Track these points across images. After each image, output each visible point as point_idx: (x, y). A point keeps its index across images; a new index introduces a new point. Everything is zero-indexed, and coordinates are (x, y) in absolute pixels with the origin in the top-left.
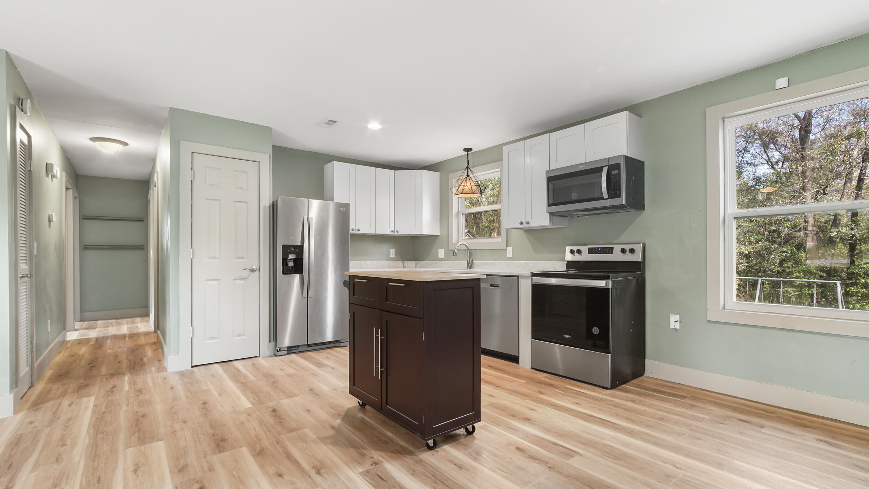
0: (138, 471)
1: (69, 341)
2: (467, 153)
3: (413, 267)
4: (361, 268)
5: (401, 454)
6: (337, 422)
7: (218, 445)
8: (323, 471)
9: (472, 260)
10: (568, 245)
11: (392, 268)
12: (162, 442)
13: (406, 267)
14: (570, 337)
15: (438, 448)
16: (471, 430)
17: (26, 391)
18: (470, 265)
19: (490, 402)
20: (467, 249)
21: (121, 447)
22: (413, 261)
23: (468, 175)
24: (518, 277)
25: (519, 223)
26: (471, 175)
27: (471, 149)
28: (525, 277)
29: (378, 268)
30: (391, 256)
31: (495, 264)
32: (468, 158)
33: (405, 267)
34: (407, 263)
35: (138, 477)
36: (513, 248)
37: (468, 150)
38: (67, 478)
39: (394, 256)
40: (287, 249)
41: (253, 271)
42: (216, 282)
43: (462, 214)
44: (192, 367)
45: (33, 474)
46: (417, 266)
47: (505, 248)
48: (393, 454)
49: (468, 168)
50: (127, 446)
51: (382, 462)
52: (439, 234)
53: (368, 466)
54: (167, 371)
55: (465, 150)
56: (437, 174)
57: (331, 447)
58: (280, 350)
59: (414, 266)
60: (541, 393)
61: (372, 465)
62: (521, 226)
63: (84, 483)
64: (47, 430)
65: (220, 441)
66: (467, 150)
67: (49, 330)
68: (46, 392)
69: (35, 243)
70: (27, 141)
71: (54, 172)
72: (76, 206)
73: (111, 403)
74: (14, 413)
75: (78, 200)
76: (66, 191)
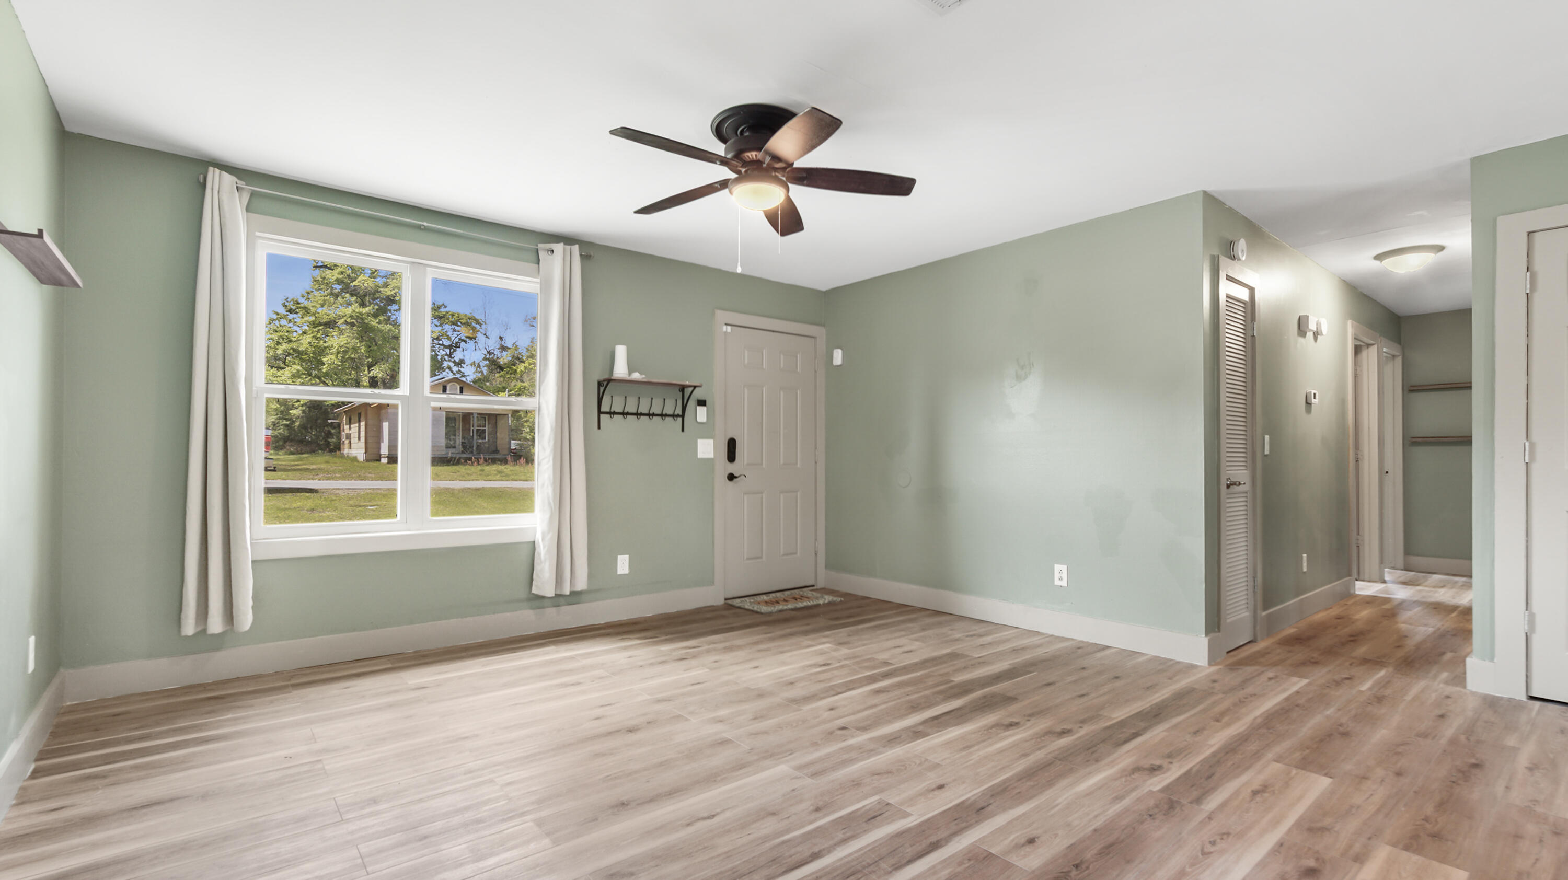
0: (1259, 795)
1: (1357, 596)
7: (1415, 837)
12: (1330, 780)
17: (1242, 643)
21: (1269, 756)
35: (1252, 800)
38: (1185, 756)
44: (1533, 698)
45: (1165, 733)
50: (1278, 760)
54: (1465, 687)
63: (1195, 769)
64: (1221, 696)
65: (1429, 835)
67: (1305, 569)
68: (1263, 654)
69: (1267, 437)
70: (1244, 294)
71: (1310, 327)
72: (1395, 371)
73: (1319, 699)
74: (1210, 664)
75: (1399, 361)
76: (1357, 350)
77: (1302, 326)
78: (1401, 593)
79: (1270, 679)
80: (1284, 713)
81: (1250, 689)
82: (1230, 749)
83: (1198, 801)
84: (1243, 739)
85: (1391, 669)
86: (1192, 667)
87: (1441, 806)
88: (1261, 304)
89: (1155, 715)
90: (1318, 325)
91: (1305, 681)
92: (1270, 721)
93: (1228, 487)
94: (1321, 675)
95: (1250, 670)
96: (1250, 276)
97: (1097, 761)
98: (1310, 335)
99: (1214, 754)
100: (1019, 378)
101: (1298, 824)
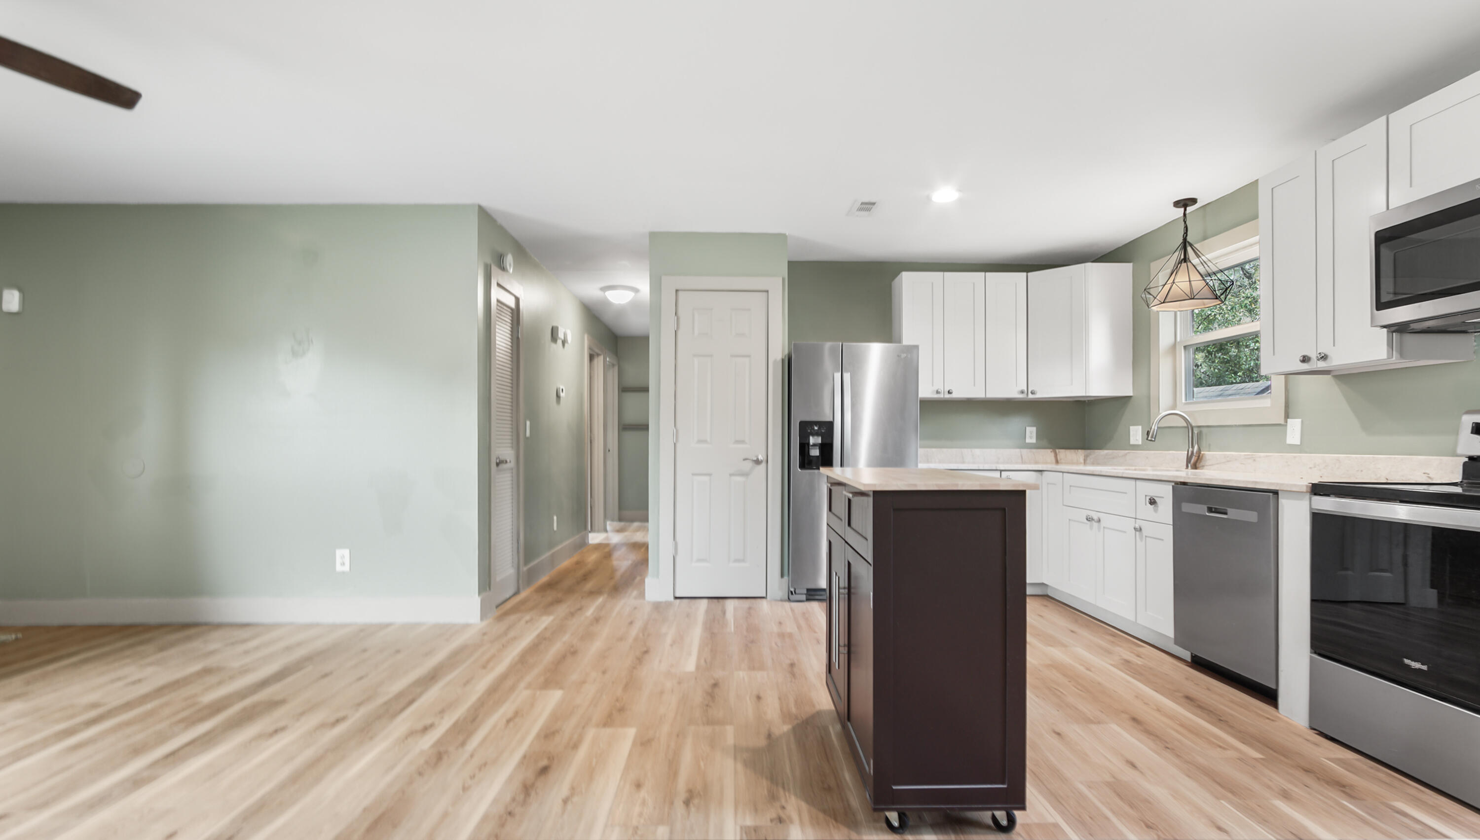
0: (511, 721)
1: (591, 544)
2: (1183, 209)
3: (1078, 463)
4: (963, 462)
5: (836, 820)
6: (783, 728)
7: (610, 715)
8: (696, 801)
9: (1199, 450)
10: (1470, 412)
11: (1030, 463)
12: (561, 691)
13: (1061, 463)
14: (1425, 668)
15: (911, 834)
16: (1004, 823)
17: (508, 597)
18: (1195, 461)
19: (1114, 777)
20: (1185, 425)
21: (522, 685)
22: (1080, 451)
23: (1185, 260)
24: (1276, 493)
25: (1299, 357)
26: (1195, 261)
27: (1193, 201)
28: (1294, 494)
29: (998, 463)
30: (1028, 440)
31: (1254, 460)
32: (1185, 222)
33: (1059, 461)
34: (1063, 454)
35: (505, 728)
36: (1302, 422)
37: (1184, 203)
39: (1034, 441)
40: (806, 428)
41: (758, 462)
42: (706, 478)
43: (1185, 347)
44: (676, 598)
46: (1088, 461)
47: (1282, 422)
48: (821, 816)
49: (1185, 244)
50: (528, 686)
51: (791, 821)
52: (1131, 394)
53: (764, 820)
54: (644, 599)
55: (1177, 204)
56: (1128, 267)
57: (740, 767)
58: (795, 593)
59: (1082, 460)
60: (1286, 795)
61: (772, 820)
62: (1305, 367)
64: (488, 645)
65: (617, 711)
66: (1182, 204)
67: (555, 528)
68: (523, 602)
69: (528, 423)
70: (512, 304)
71: (559, 335)
72: (614, 374)
73: (559, 629)
74: (482, 619)
75: (616, 368)
76: (591, 357)
77: (554, 332)
78: (615, 538)
79: (527, 622)
80: (534, 648)
81: (512, 634)
82: (493, 690)
83: (463, 744)
84: (504, 677)
85: (606, 596)
86: (467, 626)
87: (626, 687)
88: (524, 313)
89: (432, 677)
90: (565, 335)
91: (551, 618)
92: (524, 660)
93: (498, 464)
94: (562, 610)
95: (513, 618)
96: (518, 289)
97: (371, 738)
98: (559, 342)
99: (479, 699)
100: (295, 354)
101: (538, 736)
